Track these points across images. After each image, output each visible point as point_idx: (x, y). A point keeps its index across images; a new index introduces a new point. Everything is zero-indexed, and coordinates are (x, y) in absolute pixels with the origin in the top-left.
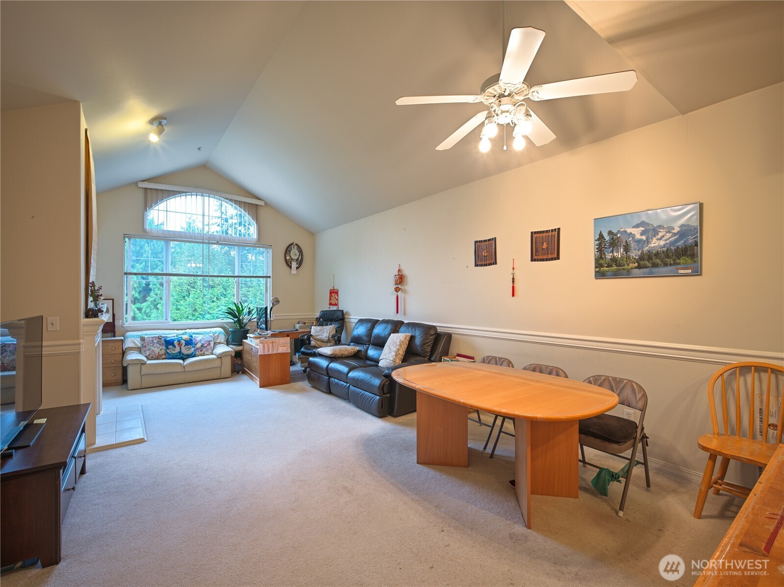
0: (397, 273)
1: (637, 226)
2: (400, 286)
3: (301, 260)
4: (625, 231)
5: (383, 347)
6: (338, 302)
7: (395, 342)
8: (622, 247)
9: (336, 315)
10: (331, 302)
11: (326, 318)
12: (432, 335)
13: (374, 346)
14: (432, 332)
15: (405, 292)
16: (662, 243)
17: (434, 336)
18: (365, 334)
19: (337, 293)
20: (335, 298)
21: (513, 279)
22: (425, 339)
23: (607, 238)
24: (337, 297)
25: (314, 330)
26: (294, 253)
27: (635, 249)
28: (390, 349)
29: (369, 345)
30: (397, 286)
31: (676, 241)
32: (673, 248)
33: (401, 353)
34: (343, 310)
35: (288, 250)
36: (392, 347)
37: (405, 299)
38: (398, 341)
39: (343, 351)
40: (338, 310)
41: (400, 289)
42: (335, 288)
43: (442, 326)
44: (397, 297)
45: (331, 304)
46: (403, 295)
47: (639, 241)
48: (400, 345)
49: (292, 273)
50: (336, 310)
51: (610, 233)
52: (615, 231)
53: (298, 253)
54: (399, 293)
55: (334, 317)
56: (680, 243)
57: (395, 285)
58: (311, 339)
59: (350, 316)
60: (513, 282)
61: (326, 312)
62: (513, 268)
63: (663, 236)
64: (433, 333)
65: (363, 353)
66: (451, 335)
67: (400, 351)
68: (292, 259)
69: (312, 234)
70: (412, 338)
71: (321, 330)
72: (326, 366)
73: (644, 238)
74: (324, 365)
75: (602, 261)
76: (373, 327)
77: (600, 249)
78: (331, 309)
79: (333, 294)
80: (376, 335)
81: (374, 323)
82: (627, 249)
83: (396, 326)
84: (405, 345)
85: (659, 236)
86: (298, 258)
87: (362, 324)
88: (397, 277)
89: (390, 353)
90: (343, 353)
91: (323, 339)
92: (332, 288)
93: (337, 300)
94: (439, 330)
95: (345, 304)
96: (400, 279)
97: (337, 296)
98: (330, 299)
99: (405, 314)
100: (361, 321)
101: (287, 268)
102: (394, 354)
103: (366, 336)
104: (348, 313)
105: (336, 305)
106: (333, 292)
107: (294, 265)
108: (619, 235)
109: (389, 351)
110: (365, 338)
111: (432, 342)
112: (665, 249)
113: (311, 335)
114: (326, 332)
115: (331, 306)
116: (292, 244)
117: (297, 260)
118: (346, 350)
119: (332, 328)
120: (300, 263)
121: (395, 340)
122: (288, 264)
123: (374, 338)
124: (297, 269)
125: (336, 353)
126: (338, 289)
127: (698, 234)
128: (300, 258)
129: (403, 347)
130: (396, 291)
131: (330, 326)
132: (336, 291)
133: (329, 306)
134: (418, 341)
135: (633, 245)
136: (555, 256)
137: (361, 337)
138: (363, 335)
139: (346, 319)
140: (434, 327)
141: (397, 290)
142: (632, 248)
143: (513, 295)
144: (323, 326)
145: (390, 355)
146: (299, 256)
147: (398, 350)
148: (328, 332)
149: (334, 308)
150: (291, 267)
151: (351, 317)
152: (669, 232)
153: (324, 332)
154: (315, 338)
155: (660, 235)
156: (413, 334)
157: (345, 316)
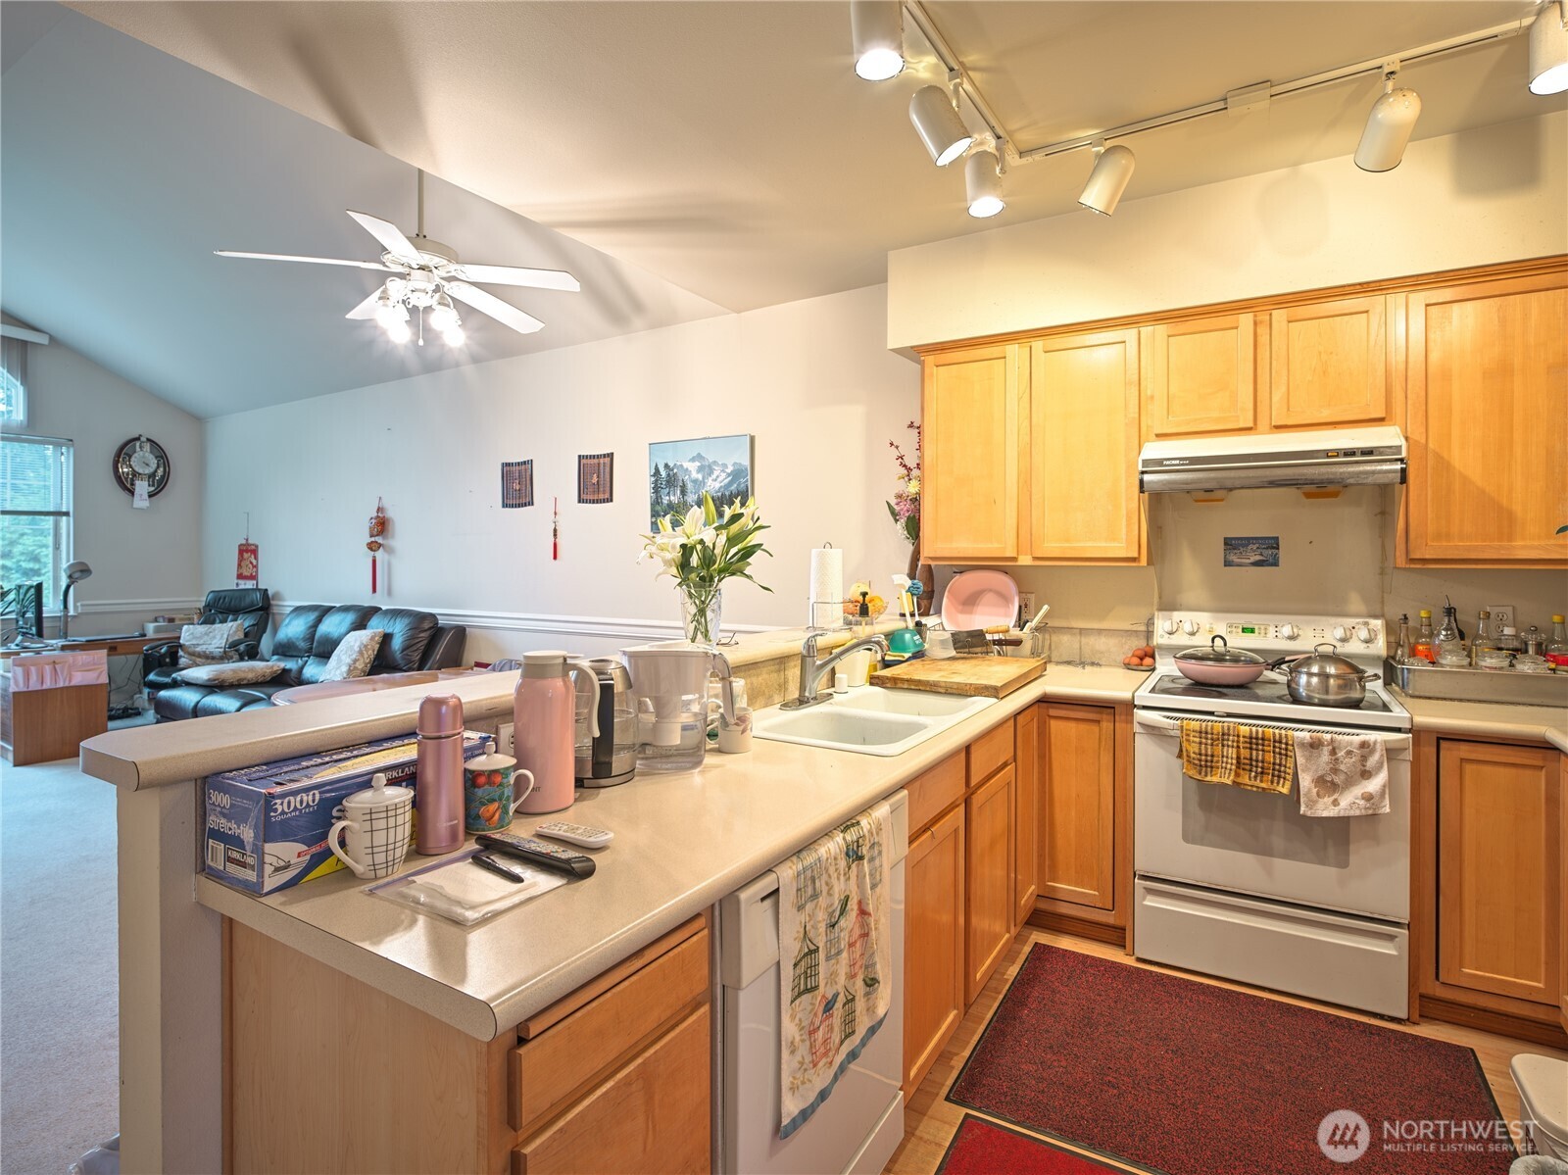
0: (375, 514)
1: (693, 460)
2: (379, 540)
3: (163, 477)
4: (681, 466)
5: (329, 658)
6: (257, 572)
7: (352, 647)
8: (679, 488)
9: (248, 600)
10: (240, 571)
11: (220, 608)
12: (426, 631)
13: (318, 659)
14: (426, 625)
15: (390, 551)
16: (717, 485)
17: (428, 632)
18: (302, 636)
19: (254, 552)
20: (251, 563)
21: (555, 530)
22: (412, 638)
23: (663, 473)
24: (254, 562)
25: (189, 635)
26: (143, 461)
27: (691, 492)
28: (339, 660)
29: (309, 657)
30: (373, 539)
31: (730, 483)
32: (727, 493)
33: (360, 667)
34: (266, 590)
35: (124, 452)
36: (343, 657)
37: (389, 565)
38: (358, 644)
39: (244, 671)
40: (257, 589)
41: (380, 545)
42: (250, 542)
43: (447, 612)
44: (374, 562)
45: (240, 576)
46: (386, 556)
47: (695, 481)
48: (361, 652)
49: (135, 506)
50: (252, 589)
51: (666, 466)
52: (671, 465)
53: (153, 463)
54: (380, 554)
55: (243, 605)
56: (733, 488)
57: (371, 537)
58: (181, 653)
59: (284, 600)
60: (555, 535)
61: (223, 594)
62: (555, 514)
63: (718, 477)
64: (427, 627)
65: (293, 675)
66: (464, 629)
67: (357, 663)
68: (135, 474)
69: (197, 421)
70: (387, 638)
71: (207, 634)
72: (192, 704)
73: (700, 477)
74: (188, 703)
75: (658, 508)
76: (319, 621)
77: (656, 489)
78: (241, 587)
79: (246, 555)
80: (321, 636)
81: (324, 612)
82: (683, 492)
83: (363, 617)
84: (370, 652)
85: (714, 476)
86: (156, 471)
87: (298, 616)
88: (374, 521)
89: (337, 669)
90: (243, 675)
91: (211, 652)
92: (244, 542)
93: (256, 567)
94: (442, 621)
95: (272, 577)
96: (381, 526)
97: (256, 558)
98: (239, 565)
99: (390, 593)
100: (299, 610)
101: (123, 495)
102: (344, 669)
103: (305, 639)
104: (277, 596)
105: (253, 577)
106: (247, 551)
107: (142, 487)
108: (675, 471)
109: (337, 663)
110: (302, 645)
111: (425, 642)
112: (720, 494)
113: (181, 646)
114: (218, 637)
115: (240, 582)
116: (138, 439)
117: (152, 476)
118: (252, 670)
119: (234, 629)
120: (159, 485)
121: (352, 644)
122: (126, 485)
123: (318, 642)
124: (150, 496)
125: (223, 676)
126: (257, 543)
127: (749, 477)
128: (160, 472)
129: (366, 656)
130: (371, 549)
131: (230, 624)
132: (253, 547)
133: (236, 581)
134: (397, 643)
135: (690, 486)
136: (607, 496)
137: (293, 643)
138: (297, 638)
139: (275, 608)
140: (433, 616)
141: (373, 547)
142: (689, 491)
143: (555, 557)
144: (213, 623)
145: (338, 672)
146: (158, 467)
147: (355, 661)
148: (225, 636)
149: (249, 585)
150: (132, 493)
151: (286, 603)
152: (723, 471)
153: (214, 637)
154: (190, 650)
155: (716, 473)
156: (389, 631)
157: (272, 602)
